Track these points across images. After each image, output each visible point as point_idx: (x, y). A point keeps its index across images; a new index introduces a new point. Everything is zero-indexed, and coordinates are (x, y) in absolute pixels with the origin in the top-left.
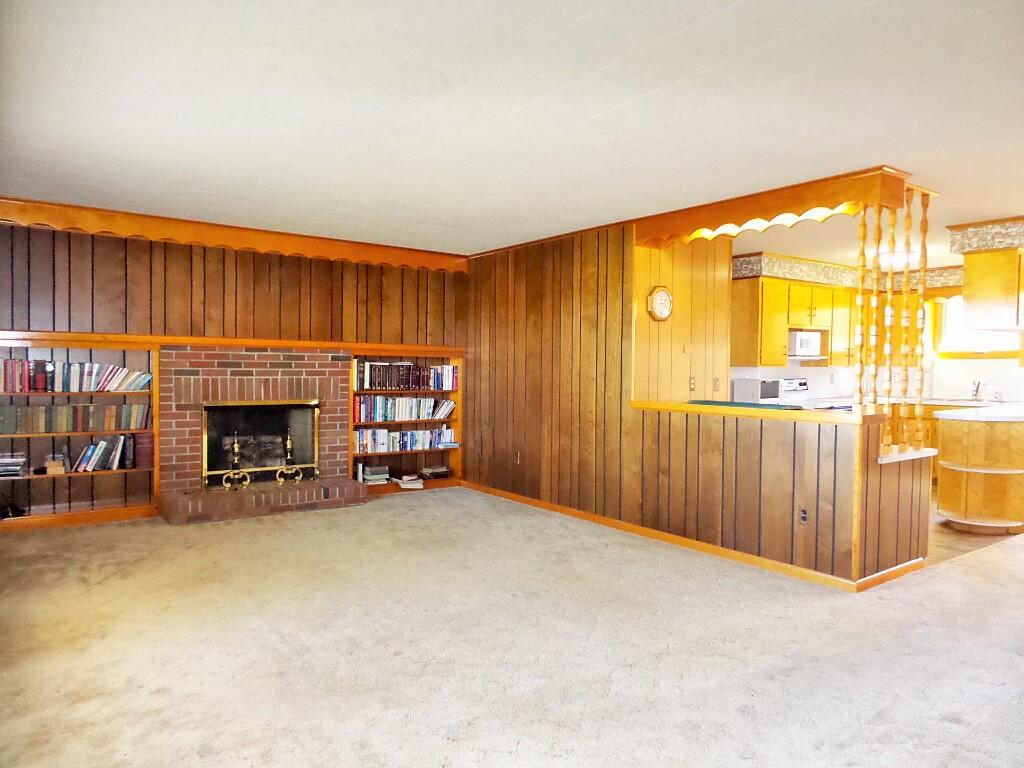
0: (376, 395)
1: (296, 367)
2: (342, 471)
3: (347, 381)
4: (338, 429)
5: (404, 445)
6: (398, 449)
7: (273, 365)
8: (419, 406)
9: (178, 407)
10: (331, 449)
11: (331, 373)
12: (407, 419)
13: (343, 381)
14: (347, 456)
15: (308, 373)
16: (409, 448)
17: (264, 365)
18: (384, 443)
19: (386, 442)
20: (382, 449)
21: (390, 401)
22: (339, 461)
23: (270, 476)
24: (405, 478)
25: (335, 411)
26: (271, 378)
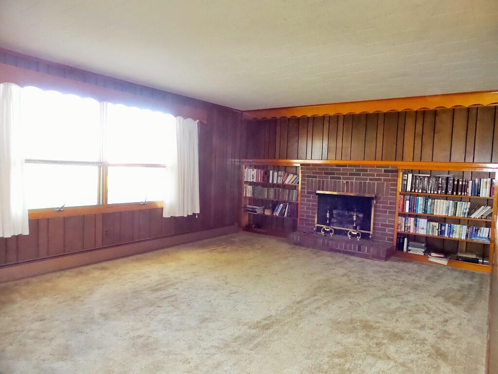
0: (418, 196)
1: (363, 176)
2: (389, 240)
3: (396, 185)
4: (388, 214)
5: (442, 232)
6: (436, 234)
7: (351, 174)
8: (456, 207)
9: (308, 193)
10: (382, 225)
11: (385, 180)
12: (444, 214)
13: (392, 185)
14: (393, 231)
15: (371, 179)
16: (446, 235)
17: (346, 174)
18: (423, 228)
19: (425, 227)
20: (422, 232)
21: (430, 200)
22: (387, 234)
23: (345, 233)
24: (433, 254)
25: (386, 203)
26: (350, 181)
